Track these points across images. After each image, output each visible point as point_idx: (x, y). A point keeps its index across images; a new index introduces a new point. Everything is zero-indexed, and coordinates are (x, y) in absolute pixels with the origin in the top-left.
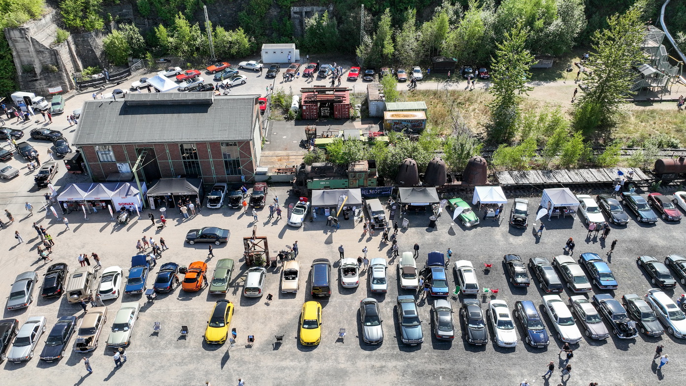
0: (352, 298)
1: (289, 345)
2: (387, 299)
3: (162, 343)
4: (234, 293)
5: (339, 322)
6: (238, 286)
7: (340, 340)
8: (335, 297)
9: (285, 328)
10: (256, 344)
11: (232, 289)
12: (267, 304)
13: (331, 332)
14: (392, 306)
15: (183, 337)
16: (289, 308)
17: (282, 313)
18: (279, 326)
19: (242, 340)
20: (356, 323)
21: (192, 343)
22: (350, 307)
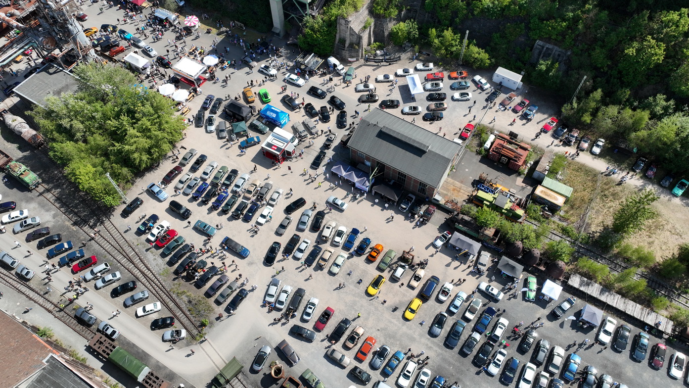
0: (439, 306)
1: (399, 313)
2: (454, 317)
3: (350, 281)
4: (389, 272)
5: (426, 315)
6: (392, 269)
7: (421, 324)
8: (432, 302)
9: (401, 303)
10: (386, 304)
11: (389, 269)
12: (400, 287)
13: (419, 318)
14: (455, 321)
15: (359, 283)
16: (408, 294)
17: (404, 295)
18: (400, 301)
19: (381, 299)
20: (433, 320)
21: (361, 288)
22: (435, 310)
